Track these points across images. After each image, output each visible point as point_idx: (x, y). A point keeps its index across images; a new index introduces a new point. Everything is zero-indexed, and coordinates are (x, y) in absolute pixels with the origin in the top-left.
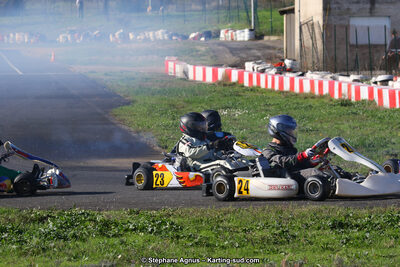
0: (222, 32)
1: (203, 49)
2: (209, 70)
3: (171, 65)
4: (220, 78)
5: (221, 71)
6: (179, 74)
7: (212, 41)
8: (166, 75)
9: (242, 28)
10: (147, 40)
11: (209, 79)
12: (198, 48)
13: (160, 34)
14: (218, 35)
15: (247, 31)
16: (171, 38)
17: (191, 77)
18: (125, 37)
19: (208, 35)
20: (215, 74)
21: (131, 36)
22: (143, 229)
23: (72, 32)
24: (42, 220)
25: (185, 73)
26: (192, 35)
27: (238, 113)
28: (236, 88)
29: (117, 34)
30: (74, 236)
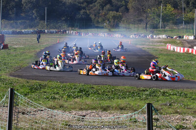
0: (185, 36)
1: (179, 42)
2: (182, 49)
3: (169, 46)
4: (185, 51)
5: (186, 49)
6: (172, 49)
7: (181, 39)
8: (167, 50)
9: (191, 35)
10: (159, 38)
11: (182, 51)
12: (177, 41)
13: (164, 36)
14: (183, 37)
15: (193, 36)
16: (167, 38)
17: (176, 51)
18: (152, 37)
19: (180, 37)
20: (184, 50)
21: (154, 36)
22: (176, 95)
23: (135, 34)
24: (144, 91)
25: (174, 49)
26: (175, 37)
27: (193, 63)
28: (191, 55)
29: (150, 36)
30: (155, 95)
